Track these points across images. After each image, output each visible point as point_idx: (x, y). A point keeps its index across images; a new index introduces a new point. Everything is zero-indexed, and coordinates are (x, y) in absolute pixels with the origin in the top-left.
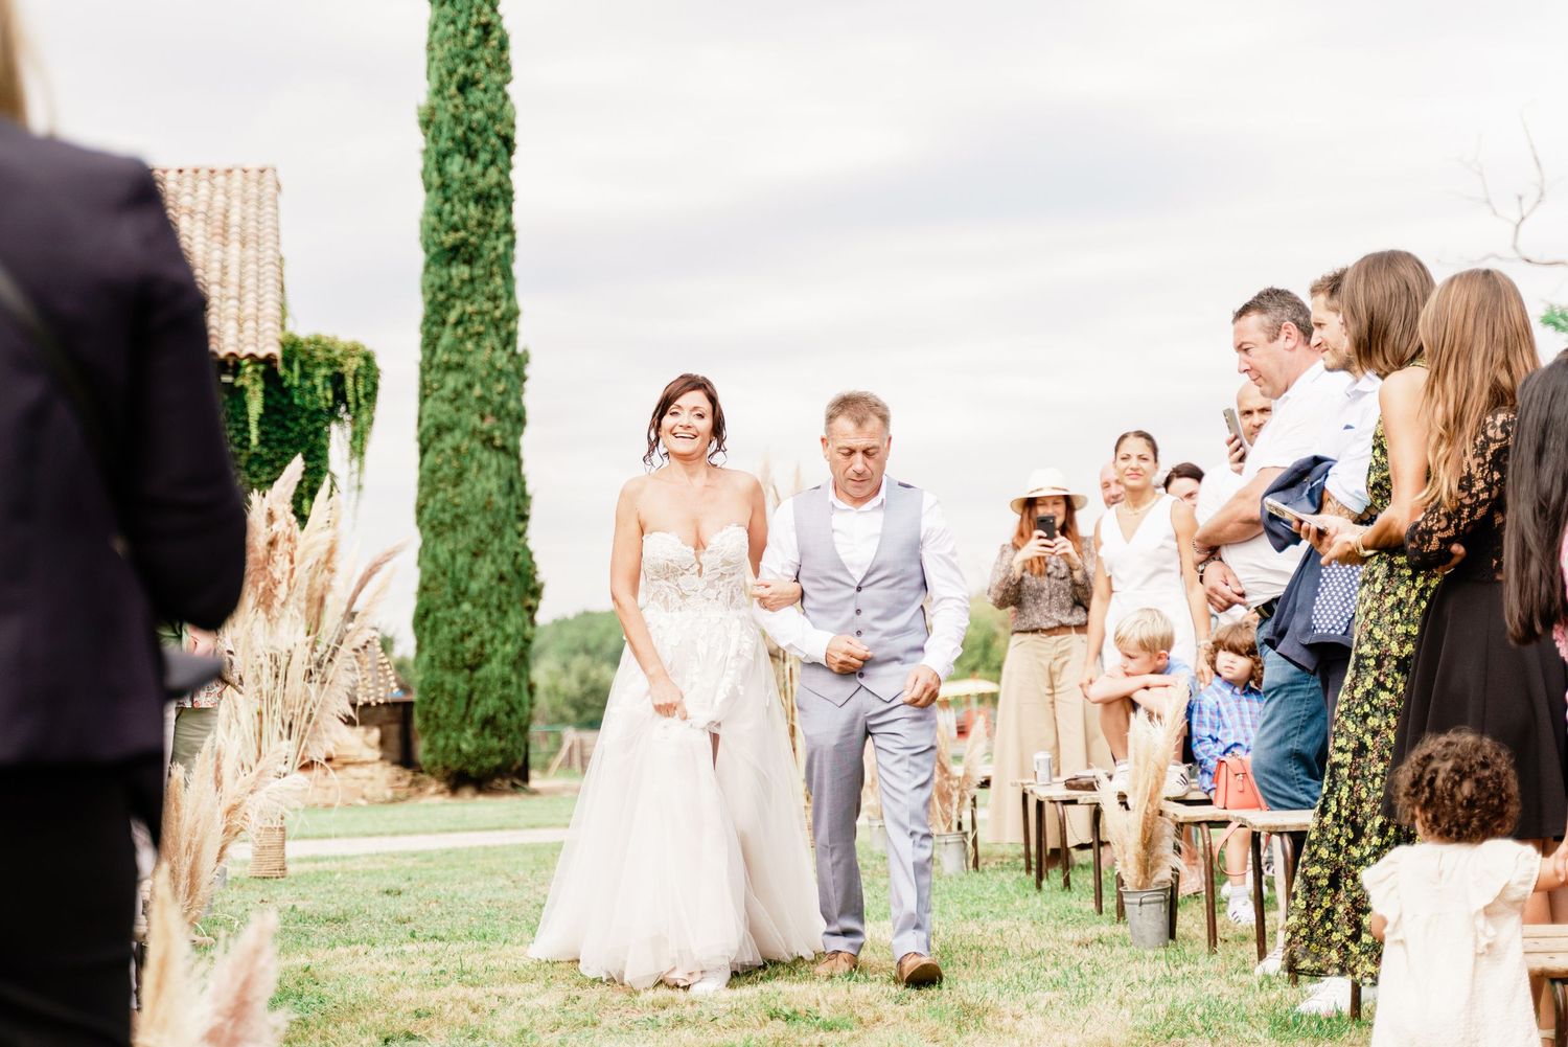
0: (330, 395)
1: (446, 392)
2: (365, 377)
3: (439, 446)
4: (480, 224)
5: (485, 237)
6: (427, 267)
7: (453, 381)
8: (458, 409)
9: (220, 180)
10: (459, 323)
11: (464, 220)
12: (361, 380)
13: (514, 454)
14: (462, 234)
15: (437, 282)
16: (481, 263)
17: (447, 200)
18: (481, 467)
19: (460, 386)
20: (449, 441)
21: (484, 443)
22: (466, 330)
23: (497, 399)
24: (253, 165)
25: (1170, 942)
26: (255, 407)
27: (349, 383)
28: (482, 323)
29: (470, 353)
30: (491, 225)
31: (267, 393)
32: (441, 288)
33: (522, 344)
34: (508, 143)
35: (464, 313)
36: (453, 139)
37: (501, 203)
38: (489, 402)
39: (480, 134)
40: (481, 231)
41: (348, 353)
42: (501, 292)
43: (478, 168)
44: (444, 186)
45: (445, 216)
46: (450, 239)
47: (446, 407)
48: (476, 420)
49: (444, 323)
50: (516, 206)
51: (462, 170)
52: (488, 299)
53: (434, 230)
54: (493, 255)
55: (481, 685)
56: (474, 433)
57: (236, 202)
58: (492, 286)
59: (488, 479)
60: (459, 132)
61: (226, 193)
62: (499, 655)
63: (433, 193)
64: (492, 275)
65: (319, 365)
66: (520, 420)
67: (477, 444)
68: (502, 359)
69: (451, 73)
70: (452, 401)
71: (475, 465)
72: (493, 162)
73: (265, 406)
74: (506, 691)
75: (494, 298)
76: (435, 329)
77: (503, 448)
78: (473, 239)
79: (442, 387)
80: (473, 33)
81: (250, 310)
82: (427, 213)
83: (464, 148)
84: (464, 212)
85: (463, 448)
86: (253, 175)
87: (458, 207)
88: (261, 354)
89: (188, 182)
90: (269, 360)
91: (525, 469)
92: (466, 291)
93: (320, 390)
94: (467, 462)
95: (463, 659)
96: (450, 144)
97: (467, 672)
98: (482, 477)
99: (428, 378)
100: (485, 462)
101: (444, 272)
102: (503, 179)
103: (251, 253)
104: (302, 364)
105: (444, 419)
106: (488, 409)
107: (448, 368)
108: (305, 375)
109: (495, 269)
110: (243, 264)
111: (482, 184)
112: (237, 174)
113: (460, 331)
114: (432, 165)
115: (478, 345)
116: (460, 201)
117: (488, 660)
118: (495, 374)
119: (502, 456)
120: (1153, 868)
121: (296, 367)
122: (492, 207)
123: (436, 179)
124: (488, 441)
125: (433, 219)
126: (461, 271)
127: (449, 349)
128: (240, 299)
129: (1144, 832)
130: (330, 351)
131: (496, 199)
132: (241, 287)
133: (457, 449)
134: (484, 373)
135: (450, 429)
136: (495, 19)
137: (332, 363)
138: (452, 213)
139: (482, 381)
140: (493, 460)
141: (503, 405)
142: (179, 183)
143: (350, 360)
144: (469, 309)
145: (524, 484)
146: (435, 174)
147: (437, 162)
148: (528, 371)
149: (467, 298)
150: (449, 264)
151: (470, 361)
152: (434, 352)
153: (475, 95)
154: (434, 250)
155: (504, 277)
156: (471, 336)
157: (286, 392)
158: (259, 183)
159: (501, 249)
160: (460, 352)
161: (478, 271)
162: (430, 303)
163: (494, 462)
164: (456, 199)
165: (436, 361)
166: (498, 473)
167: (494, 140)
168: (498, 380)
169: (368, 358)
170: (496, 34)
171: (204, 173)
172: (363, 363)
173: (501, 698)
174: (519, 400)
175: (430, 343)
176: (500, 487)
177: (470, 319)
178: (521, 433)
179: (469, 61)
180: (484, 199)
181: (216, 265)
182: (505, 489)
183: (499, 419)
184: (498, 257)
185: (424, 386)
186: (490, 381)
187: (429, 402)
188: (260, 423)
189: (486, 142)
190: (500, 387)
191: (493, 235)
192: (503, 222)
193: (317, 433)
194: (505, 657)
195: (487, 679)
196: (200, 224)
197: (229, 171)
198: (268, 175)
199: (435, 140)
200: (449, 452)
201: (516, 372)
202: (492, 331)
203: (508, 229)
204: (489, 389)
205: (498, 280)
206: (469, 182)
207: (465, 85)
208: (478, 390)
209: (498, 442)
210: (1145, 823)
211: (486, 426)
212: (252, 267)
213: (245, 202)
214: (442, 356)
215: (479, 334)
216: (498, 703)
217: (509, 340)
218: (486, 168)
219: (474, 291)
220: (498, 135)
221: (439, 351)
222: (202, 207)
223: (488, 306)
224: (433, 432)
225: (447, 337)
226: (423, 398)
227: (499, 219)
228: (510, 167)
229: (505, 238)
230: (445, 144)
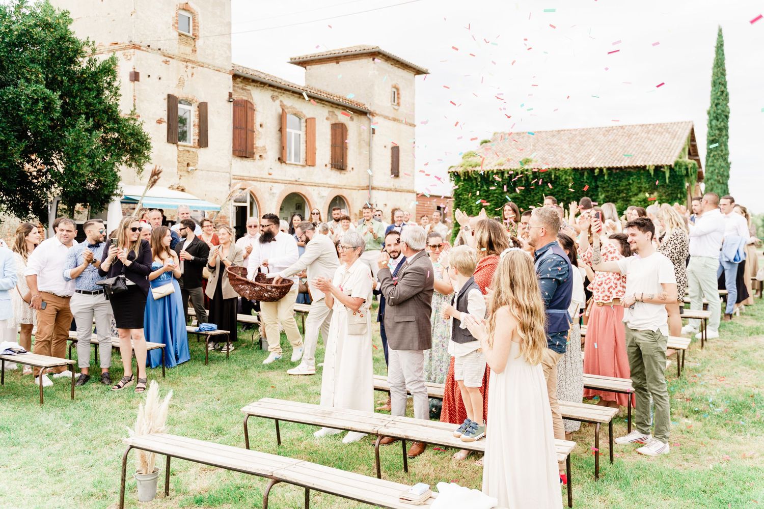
0: (685, 172)
1: (710, 171)
4: (719, 135)
5: (720, 137)
6: (707, 145)
7: (711, 169)
8: (713, 175)
9: (679, 125)
10: (713, 156)
11: (715, 134)
13: (726, 184)
14: (714, 137)
16: (720, 143)
17: (712, 130)
18: (717, 187)
19: (713, 170)
20: (710, 182)
23: (721, 172)
26: (667, 175)
27: (689, 170)
28: (719, 156)
30: (722, 135)
31: (670, 172)
32: (709, 149)
33: (729, 160)
34: (727, 117)
36: (714, 117)
38: (719, 173)
39: (720, 115)
41: (690, 163)
42: (724, 149)
43: (719, 123)
45: (711, 133)
46: (711, 138)
47: (710, 175)
48: (716, 178)
49: (710, 156)
50: (729, 131)
51: (715, 123)
56: (715, 180)
57: (680, 130)
59: (719, 190)
60: (715, 115)
63: (709, 128)
64: (721, 146)
65: (683, 167)
66: (728, 177)
67: (716, 183)
68: (723, 164)
69: (714, 102)
70: (711, 173)
72: (723, 121)
73: (670, 175)
75: (722, 151)
76: (708, 158)
77: (723, 183)
78: (717, 138)
80: (719, 93)
81: (671, 154)
83: (716, 118)
84: (715, 132)
86: (686, 122)
88: (669, 164)
89: (672, 126)
90: (670, 166)
91: (729, 187)
92: (715, 149)
93: (683, 171)
94: (714, 186)
98: (717, 189)
102: (726, 124)
103: (678, 141)
104: (679, 166)
105: (709, 177)
106: (720, 175)
107: (710, 166)
108: (679, 168)
109: (723, 144)
110: (675, 144)
111: (719, 126)
112: (683, 123)
114: (709, 122)
116: (715, 130)
118: (722, 167)
119: (722, 185)
121: (677, 167)
122: (722, 131)
123: (709, 125)
124: (719, 182)
125: (708, 134)
126: (714, 145)
127: (711, 162)
128: (670, 152)
130: (686, 163)
131: (724, 129)
132: (672, 149)
133: (711, 184)
134: (719, 167)
135: (711, 179)
136: (725, 89)
137: (686, 165)
138: (713, 133)
140: (720, 186)
141: (723, 174)
142: (670, 126)
143: (690, 165)
144: (716, 153)
148: (731, 166)
151: (715, 165)
152: (707, 162)
153: (719, 107)
155: (725, 146)
157: (675, 172)
158: (688, 125)
159: (725, 140)
160: (713, 162)
161: (718, 145)
166: (721, 189)
167: (724, 116)
170: (725, 93)
171: (676, 123)
172: (693, 165)
174: (728, 172)
178: (728, 180)
179: (718, 99)
180: (720, 129)
181: (669, 144)
183: (723, 177)
184: (724, 142)
186: (720, 169)
188: (669, 178)
189: (722, 117)
190: (722, 170)
191: (722, 137)
193: (682, 180)
196: (670, 135)
199: (710, 117)
201: (728, 166)
202: (722, 158)
203: (727, 135)
204: (719, 171)
205: (723, 147)
206: (717, 126)
207: (717, 105)
208: (717, 171)
209: (721, 182)
211: (719, 178)
214: (709, 164)
215: (718, 159)
217: (725, 160)
218: (721, 122)
219: (717, 149)
221: (709, 162)
222: (672, 131)
223: (720, 152)
225: (710, 160)
227: (724, 133)
228: (727, 122)
230: (712, 118)
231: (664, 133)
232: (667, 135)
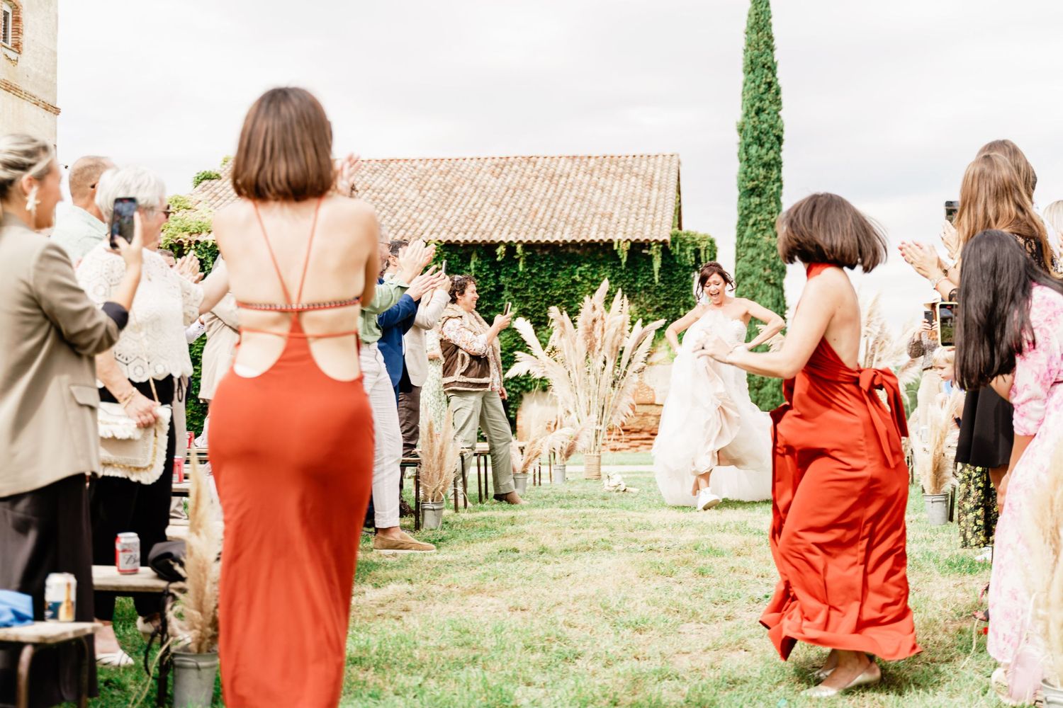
0: (693, 259)
1: (748, 258)
2: (710, 251)
3: (745, 283)
4: (765, 177)
5: (767, 184)
6: (740, 198)
7: (751, 252)
8: (753, 266)
9: (652, 160)
10: (754, 225)
11: (757, 176)
12: (708, 252)
13: (780, 287)
14: (756, 182)
15: (744, 205)
16: (765, 196)
17: (749, 166)
18: (763, 293)
19: (754, 255)
20: (748, 280)
21: (765, 281)
22: (757, 228)
23: (772, 261)
24: (668, 153)
25: (949, 522)
26: (657, 264)
27: (702, 253)
28: (765, 224)
29: (759, 239)
30: (770, 178)
31: (663, 258)
32: (746, 208)
34: (779, 139)
35: (756, 220)
36: (753, 137)
37: (775, 168)
38: (768, 262)
39: (765, 135)
40: (766, 181)
41: (703, 239)
42: (774, 210)
43: (764, 151)
44: (748, 160)
45: (748, 174)
46: (750, 185)
47: (748, 265)
48: (761, 271)
49: (747, 225)
50: (783, 169)
51: (757, 152)
52: (769, 213)
53: (743, 181)
54: (771, 192)
55: (762, 397)
56: (760, 277)
57: (658, 170)
58: (770, 207)
59: (767, 299)
60: (756, 134)
61: (654, 166)
62: (771, 382)
63: (743, 163)
64: (770, 202)
65: (688, 245)
67: (762, 282)
69: (752, 106)
70: (750, 262)
71: (761, 292)
72: (771, 148)
73: (662, 264)
74: (775, 400)
75: (771, 213)
76: (743, 228)
77: (774, 284)
78: (761, 185)
79: (745, 255)
80: (763, 87)
81: (658, 219)
82: (740, 173)
83: (758, 142)
84: (757, 172)
85: (755, 284)
86: (668, 157)
87: (754, 170)
88: (661, 240)
89: (637, 161)
90: (664, 243)
91: (786, 294)
92: (758, 209)
93: (689, 256)
94: (757, 291)
95: (754, 384)
96: (751, 140)
97: (756, 390)
98: (764, 298)
99: (739, 251)
100: (766, 291)
101: (747, 201)
102: (776, 156)
103: (662, 193)
104: (680, 244)
105: (746, 270)
106: (768, 266)
107: (749, 246)
108: (681, 250)
109: (772, 199)
110: (657, 199)
111: (766, 159)
112: (660, 158)
113: (754, 228)
114: (743, 150)
115: (763, 235)
116: (756, 167)
117: (766, 385)
118: (771, 249)
119: (774, 288)
120: (941, 483)
121: (678, 245)
122: (771, 170)
123: (744, 157)
124: (767, 281)
125: (743, 176)
126: (755, 200)
127: (749, 237)
128: (654, 214)
129: (935, 465)
130: (694, 238)
131: (773, 165)
132: (656, 209)
134: (766, 248)
135: (749, 275)
136: (774, 80)
137: (694, 244)
138: (752, 173)
139: (765, 252)
140: (770, 290)
141: (774, 264)
142: (633, 162)
143: (703, 243)
144: (759, 218)
145: (785, 301)
146: (744, 154)
147: (745, 148)
149: (758, 213)
150: (750, 197)
151: (759, 243)
152: (742, 238)
153: (764, 116)
154: (742, 190)
155: (776, 203)
156: (760, 231)
157: (673, 258)
158: (670, 161)
159: (775, 190)
160: (754, 238)
161: (764, 200)
162: (741, 215)
163: (770, 291)
164: (753, 166)
165: (743, 243)
166: (772, 296)
167: (772, 138)
168: (772, 252)
169: (712, 242)
170: (774, 87)
171: (645, 157)
172: (709, 244)
173: (772, 403)
175: (741, 234)
176: (773, 303)
177: (759, 223)
178: (784, 277)
179: (761, 100)
180: (767, 166)
181: (645, 199)
182: (775, 304)
183: (773, 270)
184: (774, 193)
185: (737, 255)
186: (769, 252)
187: (740, 262)
188: (660, 272)
189: (768, 139)
191: (771, 183)
192: (776, 176)
193: (688, 277)
194: (774, 383)
195: (765, 394)
196: (641, 181)
197: (657, 156)
198: (675, 157)
199: (744, 138)
200: (749, 286)
202: (770, 229)
203: (779, 180)
204: (768, 256)
205: (773, 204)
206: (760, 157)
207: (759, 112)
208: (762, 257)
209: (772, 281)
211: (767, 273)
212: (662, 200)
213: (662, 170)
214: (746, 240)
215: (764, 230)
216: (770, 405)
218: (768, 151)
219: (762, 209)
220: (774, 135)
221: (745, 238)
222: (642, 173)
223: (768, 216)
224: (741, 276)
225: (749, 231)
226: (737, 260)
227: (774, 175)
228: (780, 150)
229: (777, 184)
230: (749, 140)
231: (626, 176)
232: (633, 180)
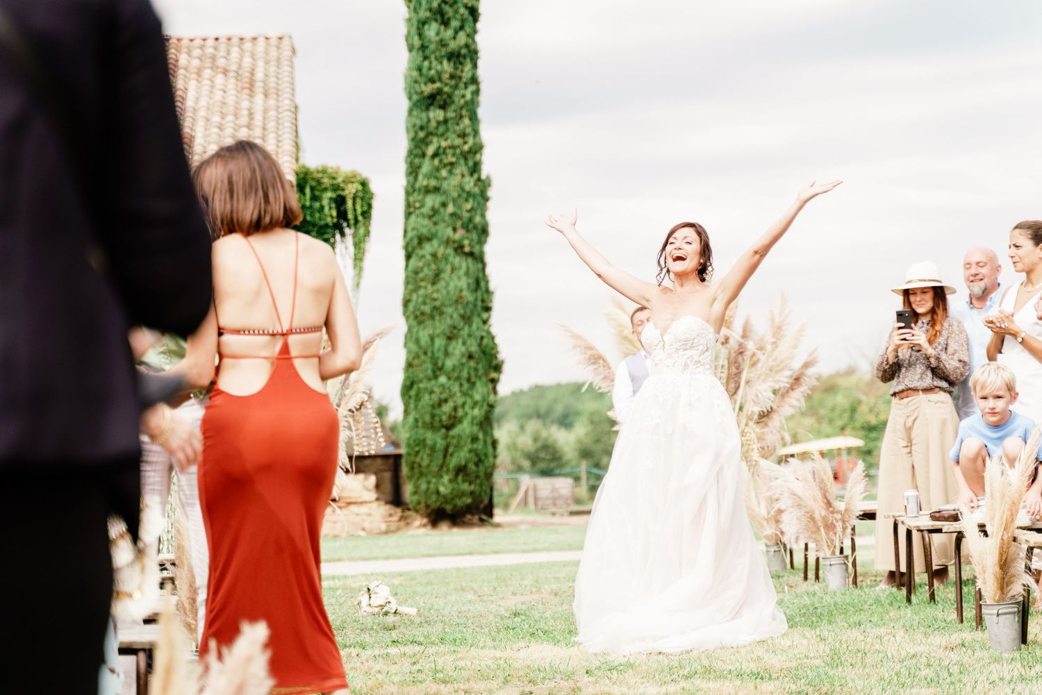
0: (334, 213)
1: (426, 210)
2: (362, 199)
3: (421, 252)
4: (452, 77)
5: (456, 87)
6: (410, 111)
7: (431, 201)
8: (435, 224)
9: (248, 45)
10: (435, 155)
11: (439, 74)
12: (359, 201)
13: (478, 258)
14: (438, 85)
15: (418, 123)
16: (453, 107)
17: (426, 58)
18: (453, 269)
19: (437, 206)
20: (428, 248)
21: (456, 250)
22: (441, 161)
23: (466, 215)
24: (274, 34)
25: (1023, 646)
27: (349, 203)
28: (454, 155)
29: (445, 179)
30: (460, 78)
32: (422, 128)
33: (485, 171)
34: (474, 13)
35: (439, 147)
36: (430, 10)
37: (468, 61)
38: (460, 218)
39: (451, 6)
40: (453, 82)
41: (348, 180)
42: (468, 130)
43: (450, 33)
44: (423, 47)
45: (425, 71)
46: (428, 89)
47: (426, 222)
48: (449, 232)
49: (424, 155)
50: (480, 63)
51: (438, 34)
52: (459, 136)
53: (416, 82)
54: (462, 101)
55: (455, 441)
56: (448, 242)
57: (260, 63)
58: (462, 126)
59: (459, 278)
60: (435, 4)
61: (253, 56)
62: (469, 417)
63: (414, 53)
64: (461, 117)
65: (326, 189)
66: (484, 232)
67: (450, 251)
68: (469, 183)
70: (430, 217)
71: (448, 268)
72: (462, 28)
74: (475, 446)
75: (463, 135)
76: (417, 161)
77: (471, 254)
78: (446, 89)
79: (422, 206)
82: (410, 69)
83: (439, 17)
84: (439, 68)
85: (440, 255)
86: (274, 41)
87: (434, 63)
89: (223, 48)
91: (489, 270)
92: (441, 129)
93: (326, 209)
94: (442, 265)
95: (441, 421)
96: (428, 14)
97: (443, 431)
98: (454, 276)
99: (411, 199)
100: (457, 265)
101: (424, 115)
102: (470, 41)
103: (272, 102)
104: (312, 189)
105: (424, 231)
106: (459, 224)
107: (427, 191)
108: (314, 198)
109: (464, 112)
110: (265, 111)
111: (453, 45)
112: (261, 41)
113: (436, 161)
114: (414, 30)
115: (450, 172)
116: (436, 58)
117: (460, 421)
118: (464, 195)
119: (470, 260)
120: (1008, 585)
121: (308, 191)
122: (461, 63)
123: (417, 42)
124: (459, 248)
125: (415, 74)
126: (436, 114)
127: (428, 176)
129: (1001, 555)
130: (334, 178)
131: (465, 57)
132: (264, 129)
133: (434, 255)
134: (455, 194)
135: (429, 239)
137: (336, 188)
138: (430, 68)
139: (454, 201)
140: (463, 264)
141: (470, 220)
142: (216, 48)
143: (350, 186)
144: (444, 144)
145: (487, 282)
146: (416, 38)
147: (418, 28)
148: (491, 193)
149: (442, 135)
150: (427, 109)
151: (445, 185)
152: (416, 179)
154: (415, 97)
155: (471, 119)
156: (445, 166)
158: (278, 48)
159: (469, 96)
160: (437, 178)
161: (451, 114)
162: (413, 139)
163: (464, 265)
164: (433, 57)
165: (417, 185)
166: (467, 274)
167: (462, 10)
168: (467, 200)
169: (364, 184)
171: (235, 41)
172: (360, 188)
173: (471, 451)
174: (483, 216)
175: (413, 171)
176: (469, 285)
177: (444, 153)
178: (485, 242)
180: (455, 57)
181: (245, 112)
182: (473, 287)
183: (468, 231)
184: (466, 103)
185: (408, 205)
186: (461, 201)
187: (413, 218)
189: (456, 12)
190: (469, 206)
191: (462, 85)
192: (470, 75)
194: (473, 419)
195: (459, 436)
196: (233, 81)
197: (255, 39)
198: (286, 41)
199: (416, 11)
200: (429, 257)
201: (481, 194)
202: (462, 162)
203: (474, 80)
204: (460, 207)
205: (467, 121)
206: (443, 44)
208: (451, 209)
209: (467, 249)
210: (1001, 548)
211: (457, 236)
212: (273, 113)
213: (267, 62)
214: (422, 181)
215: (452, 164)
216: (468, 455)
217: (475, 168)
218: (456, 32)
219: (447, 130)
220: (466, 7)
221: (420, 177)
222: (234, 67)
223: (458, 141)
224: (415, 241)
225: (426, 167)
226: (408, 215)
227: (467, 72)
228: (475, 31)
229: (472, 88)
230: (424, 14)
231: (207, 73)
232: (220, 79)
